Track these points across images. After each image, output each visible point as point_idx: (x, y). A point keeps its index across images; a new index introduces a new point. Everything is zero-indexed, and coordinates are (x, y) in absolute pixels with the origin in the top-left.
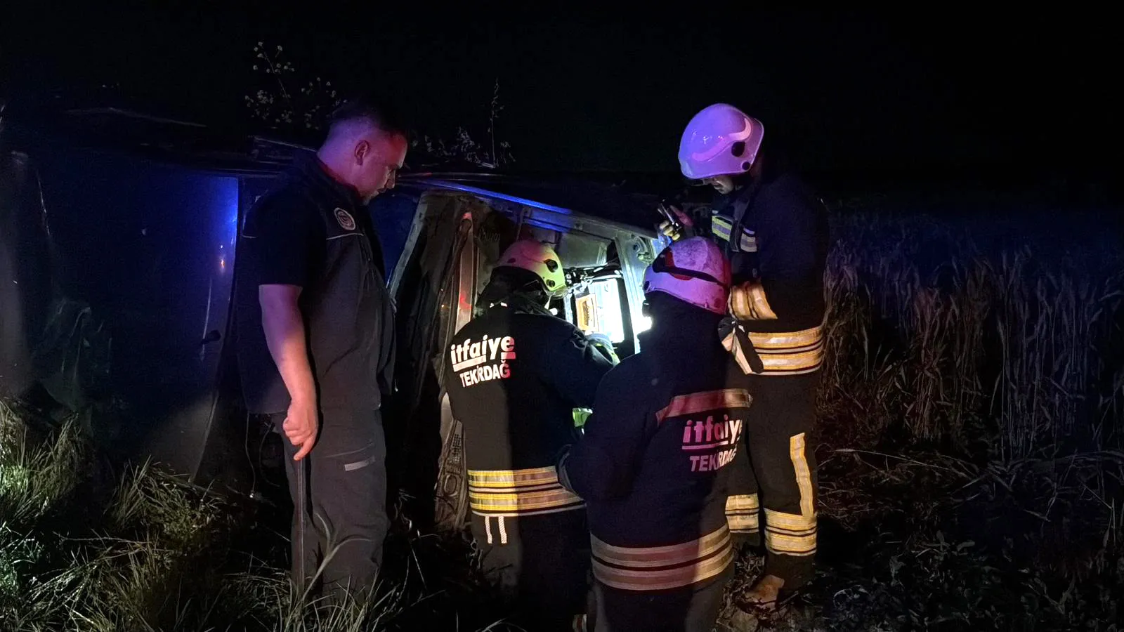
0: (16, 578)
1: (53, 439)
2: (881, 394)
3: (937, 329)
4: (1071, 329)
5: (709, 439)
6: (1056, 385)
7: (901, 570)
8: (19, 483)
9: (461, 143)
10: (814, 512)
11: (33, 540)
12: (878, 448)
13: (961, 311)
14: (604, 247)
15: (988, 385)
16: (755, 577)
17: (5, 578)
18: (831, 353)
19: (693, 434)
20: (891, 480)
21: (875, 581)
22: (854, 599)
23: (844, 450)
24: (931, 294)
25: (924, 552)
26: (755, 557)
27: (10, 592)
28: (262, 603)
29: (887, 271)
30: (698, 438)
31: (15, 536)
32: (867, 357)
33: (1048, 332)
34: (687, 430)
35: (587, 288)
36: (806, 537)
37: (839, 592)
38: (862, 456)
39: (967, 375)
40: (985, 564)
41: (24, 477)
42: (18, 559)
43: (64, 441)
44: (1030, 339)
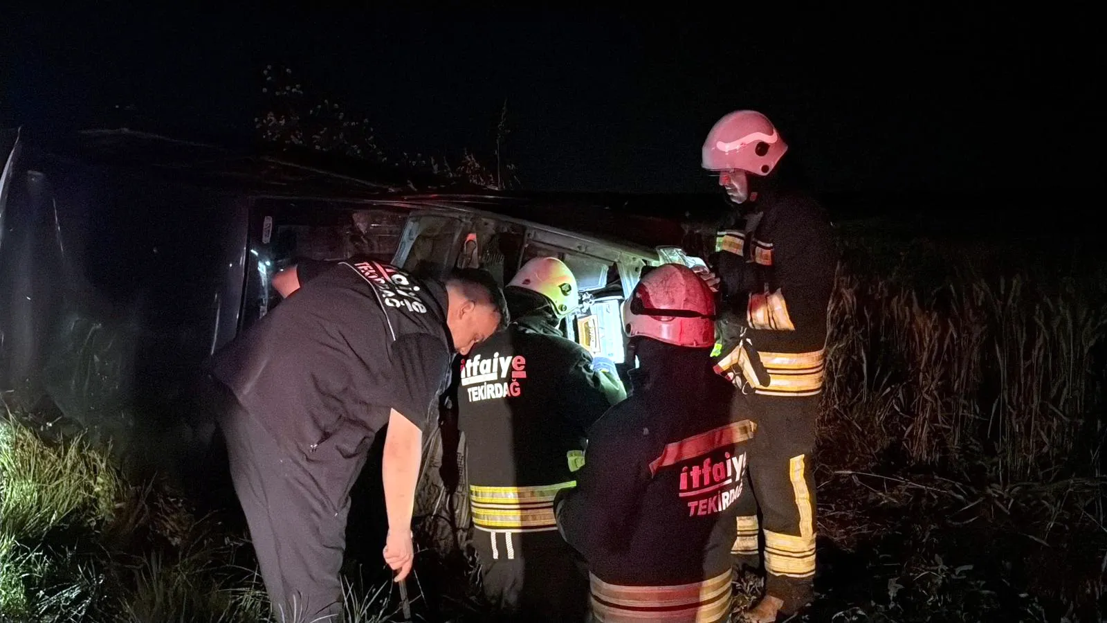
0: (24, 591)
1: (62, 453)
2: (880, 416)
3: (935, 354)
4: (1069, 353)
5: (706, 482)
6: (1054, 408)
7: (899, 592)
8: (28, 497)
9: (466, 165)
10: (813, 533)
11: (41, 553)
12: (876, 470)
13: (959, 336)
14: (605, 268)
15: (986, 410)
16: (754, 597)
17: (13, 592)
18: (830, 374)
19: (690, 480)
20: (890, 502)
21: (873, 604)
22: (852, 620)
23: (843, 472)
24: (930, 317)
25: (922, 574)
26: (755, 577)
27: (17, 605)
28: (265, 619)
29: (886, 294)
30: (696, 484)
31: (24, 550)
32: (866, 379)
33: (1046, 357)
34: (683, 476)
35: (589, 308)
36: (805, 559)
37: (838, 614)
38: (861, 478)
39: (965, 398)
40: (984, 587)
41: (34, 491)
42: (25, 573)
43: (73, 455)
44: (1028, 363)
